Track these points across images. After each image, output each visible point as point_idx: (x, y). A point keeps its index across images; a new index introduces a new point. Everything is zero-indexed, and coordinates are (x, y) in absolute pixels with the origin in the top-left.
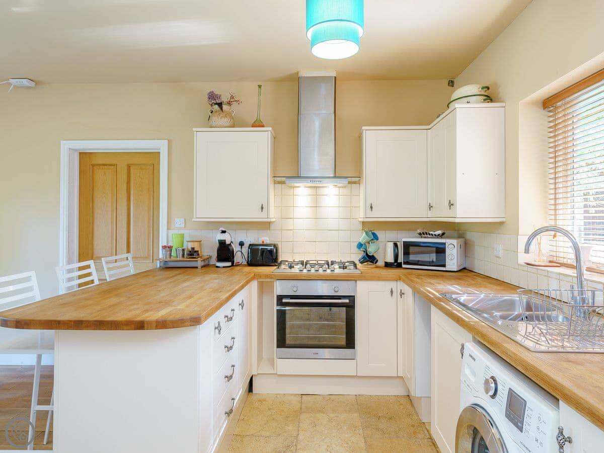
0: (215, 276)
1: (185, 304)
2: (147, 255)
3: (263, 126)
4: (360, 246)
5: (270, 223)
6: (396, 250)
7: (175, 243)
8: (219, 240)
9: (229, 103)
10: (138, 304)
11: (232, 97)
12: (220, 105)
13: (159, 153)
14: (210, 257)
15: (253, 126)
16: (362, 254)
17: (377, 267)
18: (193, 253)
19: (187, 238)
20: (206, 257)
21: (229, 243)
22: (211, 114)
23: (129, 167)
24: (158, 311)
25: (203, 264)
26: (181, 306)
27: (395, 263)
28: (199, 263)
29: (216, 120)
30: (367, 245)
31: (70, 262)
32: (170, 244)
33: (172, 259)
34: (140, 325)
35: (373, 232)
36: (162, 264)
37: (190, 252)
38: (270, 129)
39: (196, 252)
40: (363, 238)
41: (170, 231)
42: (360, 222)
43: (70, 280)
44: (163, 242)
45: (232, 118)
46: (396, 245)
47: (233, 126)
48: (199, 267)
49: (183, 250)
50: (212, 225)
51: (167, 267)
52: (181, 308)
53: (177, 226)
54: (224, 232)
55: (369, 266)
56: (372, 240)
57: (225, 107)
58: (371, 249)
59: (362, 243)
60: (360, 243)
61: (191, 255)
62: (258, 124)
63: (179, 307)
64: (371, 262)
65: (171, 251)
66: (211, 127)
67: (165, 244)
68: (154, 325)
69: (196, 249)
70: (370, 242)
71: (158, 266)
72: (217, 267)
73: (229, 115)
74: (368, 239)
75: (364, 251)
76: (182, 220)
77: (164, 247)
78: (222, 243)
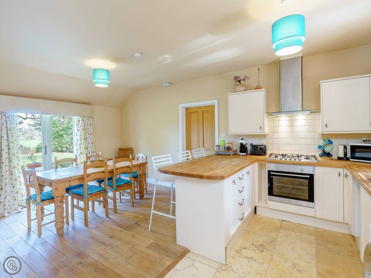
0: (237, 159)
1: (220, 170)
2: (211, 149)
3: (261, 88)
4: (320, 147)
5: (265, 135)
6: (346, 150)
7: (221, 144)
8: (240, 143)
9: (244, 80)
10: (202, 169)
11: (245, 76)
12: (239, 81)
13: (214, 105)
14: (237, 151)
15: (256, 89)
16: (321, 152)
17: (331, 159)
18: (229, 149)
19: (226, 142)
20: (235, 150)
21: (245, 144)
22: (235, 86)
23: (203, 112)
24: (209, 172)
25: (233, 153)
26: (218, 171)
27: (344, 157)
28: (232, 153)
29: (238, 88)
30: (325, 147)
31: (183, 150)
32: (220, 144)
33: (220, 151)
34: (201, 177)
35: (329, 139)
36: (216, 153)
37: (227, 148)
38: (264, 89)
39: (230, 148)
40: (321, 142)
41: (220, 139)
42: (320, 134)
43: (183, 157)
44: (217, 143)
45: (245, 86)
46: (345, 147)
47: (246, 90)
48: (231, 155)
49: (225, 147)
50: (237, 136)
51: (218, 154)
52: (218, 172)
53: (222, 136)
54: (242, 139)
55: (326, 159)
56: (328, 144)
57: (242, 82)
58: (327, 149)
59: (321, 146)
60: (319, 145)
61: (228, 149)
62: (258, 88)
63: (217, 172)
64: (327, 156)
65: (219, 147)
66: (236, 92)
67: (218, 144)
68: (206, 177)
69: (230, 147)
70: (327, 145)
71: (214, 153)
72: (240, 155)
73: (244, 85)
74: (325, 143)
75: (323, 150)
76: (225, 134)
77: (217, 146)
78: (242, 144)
